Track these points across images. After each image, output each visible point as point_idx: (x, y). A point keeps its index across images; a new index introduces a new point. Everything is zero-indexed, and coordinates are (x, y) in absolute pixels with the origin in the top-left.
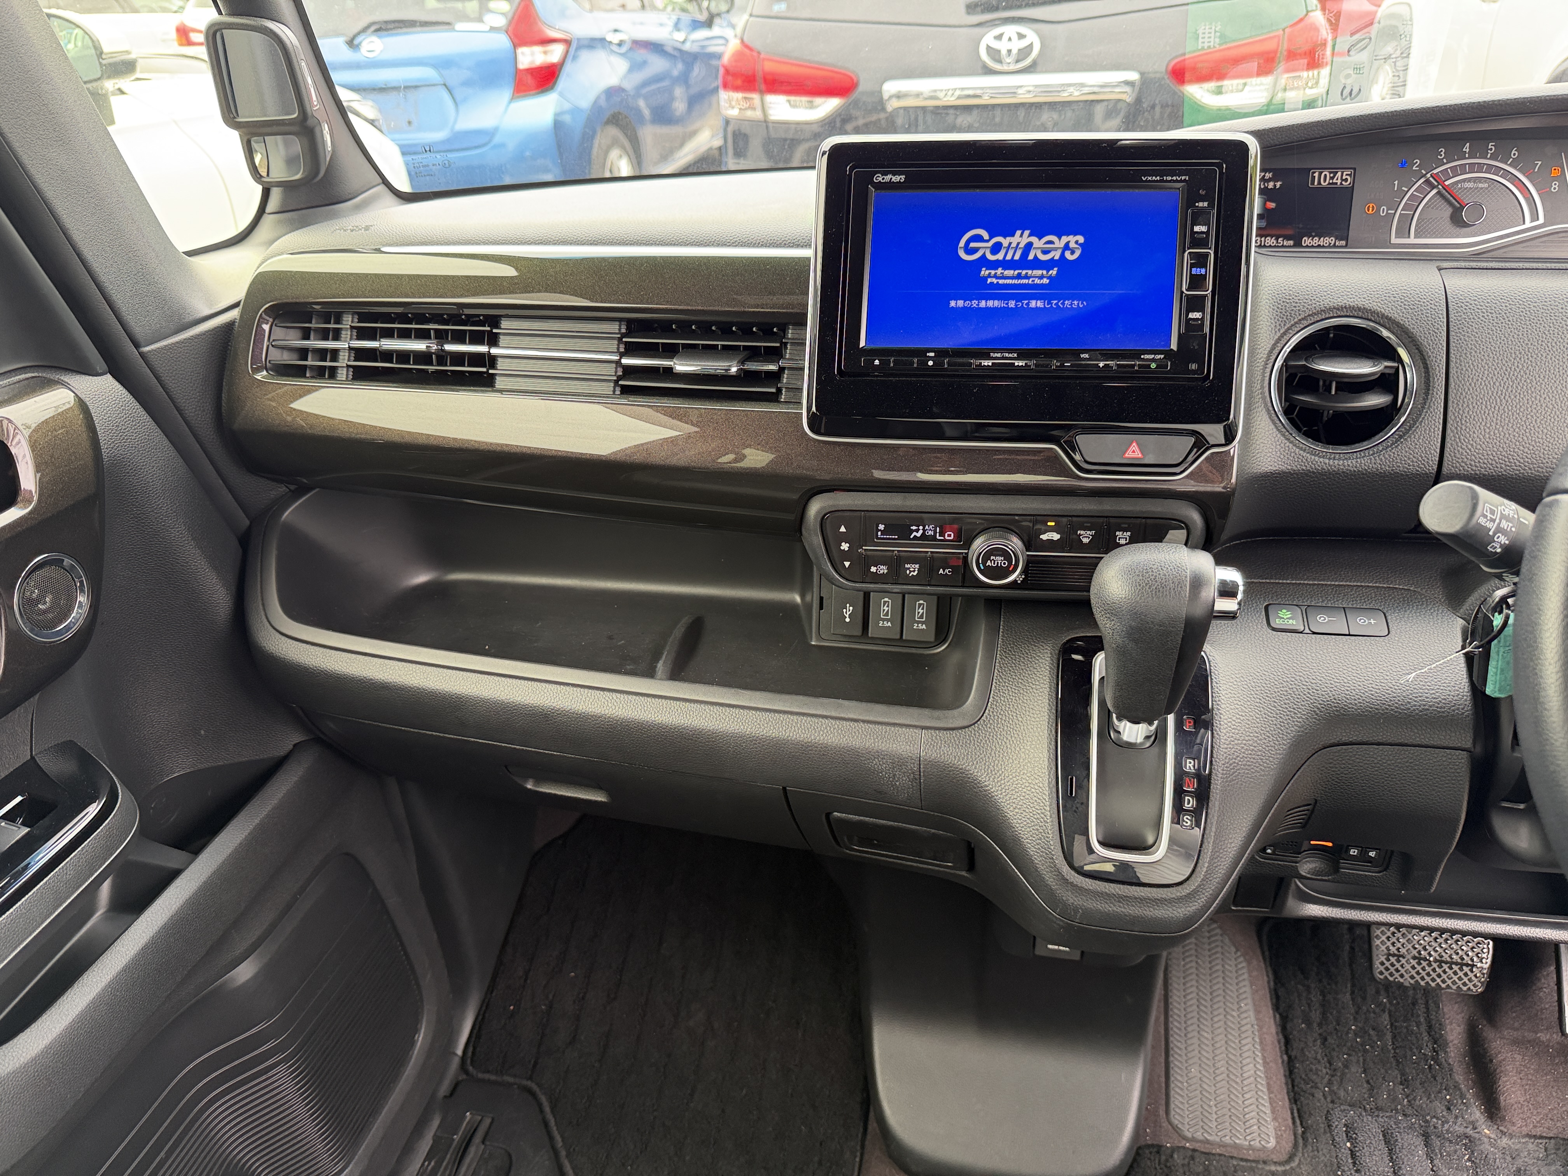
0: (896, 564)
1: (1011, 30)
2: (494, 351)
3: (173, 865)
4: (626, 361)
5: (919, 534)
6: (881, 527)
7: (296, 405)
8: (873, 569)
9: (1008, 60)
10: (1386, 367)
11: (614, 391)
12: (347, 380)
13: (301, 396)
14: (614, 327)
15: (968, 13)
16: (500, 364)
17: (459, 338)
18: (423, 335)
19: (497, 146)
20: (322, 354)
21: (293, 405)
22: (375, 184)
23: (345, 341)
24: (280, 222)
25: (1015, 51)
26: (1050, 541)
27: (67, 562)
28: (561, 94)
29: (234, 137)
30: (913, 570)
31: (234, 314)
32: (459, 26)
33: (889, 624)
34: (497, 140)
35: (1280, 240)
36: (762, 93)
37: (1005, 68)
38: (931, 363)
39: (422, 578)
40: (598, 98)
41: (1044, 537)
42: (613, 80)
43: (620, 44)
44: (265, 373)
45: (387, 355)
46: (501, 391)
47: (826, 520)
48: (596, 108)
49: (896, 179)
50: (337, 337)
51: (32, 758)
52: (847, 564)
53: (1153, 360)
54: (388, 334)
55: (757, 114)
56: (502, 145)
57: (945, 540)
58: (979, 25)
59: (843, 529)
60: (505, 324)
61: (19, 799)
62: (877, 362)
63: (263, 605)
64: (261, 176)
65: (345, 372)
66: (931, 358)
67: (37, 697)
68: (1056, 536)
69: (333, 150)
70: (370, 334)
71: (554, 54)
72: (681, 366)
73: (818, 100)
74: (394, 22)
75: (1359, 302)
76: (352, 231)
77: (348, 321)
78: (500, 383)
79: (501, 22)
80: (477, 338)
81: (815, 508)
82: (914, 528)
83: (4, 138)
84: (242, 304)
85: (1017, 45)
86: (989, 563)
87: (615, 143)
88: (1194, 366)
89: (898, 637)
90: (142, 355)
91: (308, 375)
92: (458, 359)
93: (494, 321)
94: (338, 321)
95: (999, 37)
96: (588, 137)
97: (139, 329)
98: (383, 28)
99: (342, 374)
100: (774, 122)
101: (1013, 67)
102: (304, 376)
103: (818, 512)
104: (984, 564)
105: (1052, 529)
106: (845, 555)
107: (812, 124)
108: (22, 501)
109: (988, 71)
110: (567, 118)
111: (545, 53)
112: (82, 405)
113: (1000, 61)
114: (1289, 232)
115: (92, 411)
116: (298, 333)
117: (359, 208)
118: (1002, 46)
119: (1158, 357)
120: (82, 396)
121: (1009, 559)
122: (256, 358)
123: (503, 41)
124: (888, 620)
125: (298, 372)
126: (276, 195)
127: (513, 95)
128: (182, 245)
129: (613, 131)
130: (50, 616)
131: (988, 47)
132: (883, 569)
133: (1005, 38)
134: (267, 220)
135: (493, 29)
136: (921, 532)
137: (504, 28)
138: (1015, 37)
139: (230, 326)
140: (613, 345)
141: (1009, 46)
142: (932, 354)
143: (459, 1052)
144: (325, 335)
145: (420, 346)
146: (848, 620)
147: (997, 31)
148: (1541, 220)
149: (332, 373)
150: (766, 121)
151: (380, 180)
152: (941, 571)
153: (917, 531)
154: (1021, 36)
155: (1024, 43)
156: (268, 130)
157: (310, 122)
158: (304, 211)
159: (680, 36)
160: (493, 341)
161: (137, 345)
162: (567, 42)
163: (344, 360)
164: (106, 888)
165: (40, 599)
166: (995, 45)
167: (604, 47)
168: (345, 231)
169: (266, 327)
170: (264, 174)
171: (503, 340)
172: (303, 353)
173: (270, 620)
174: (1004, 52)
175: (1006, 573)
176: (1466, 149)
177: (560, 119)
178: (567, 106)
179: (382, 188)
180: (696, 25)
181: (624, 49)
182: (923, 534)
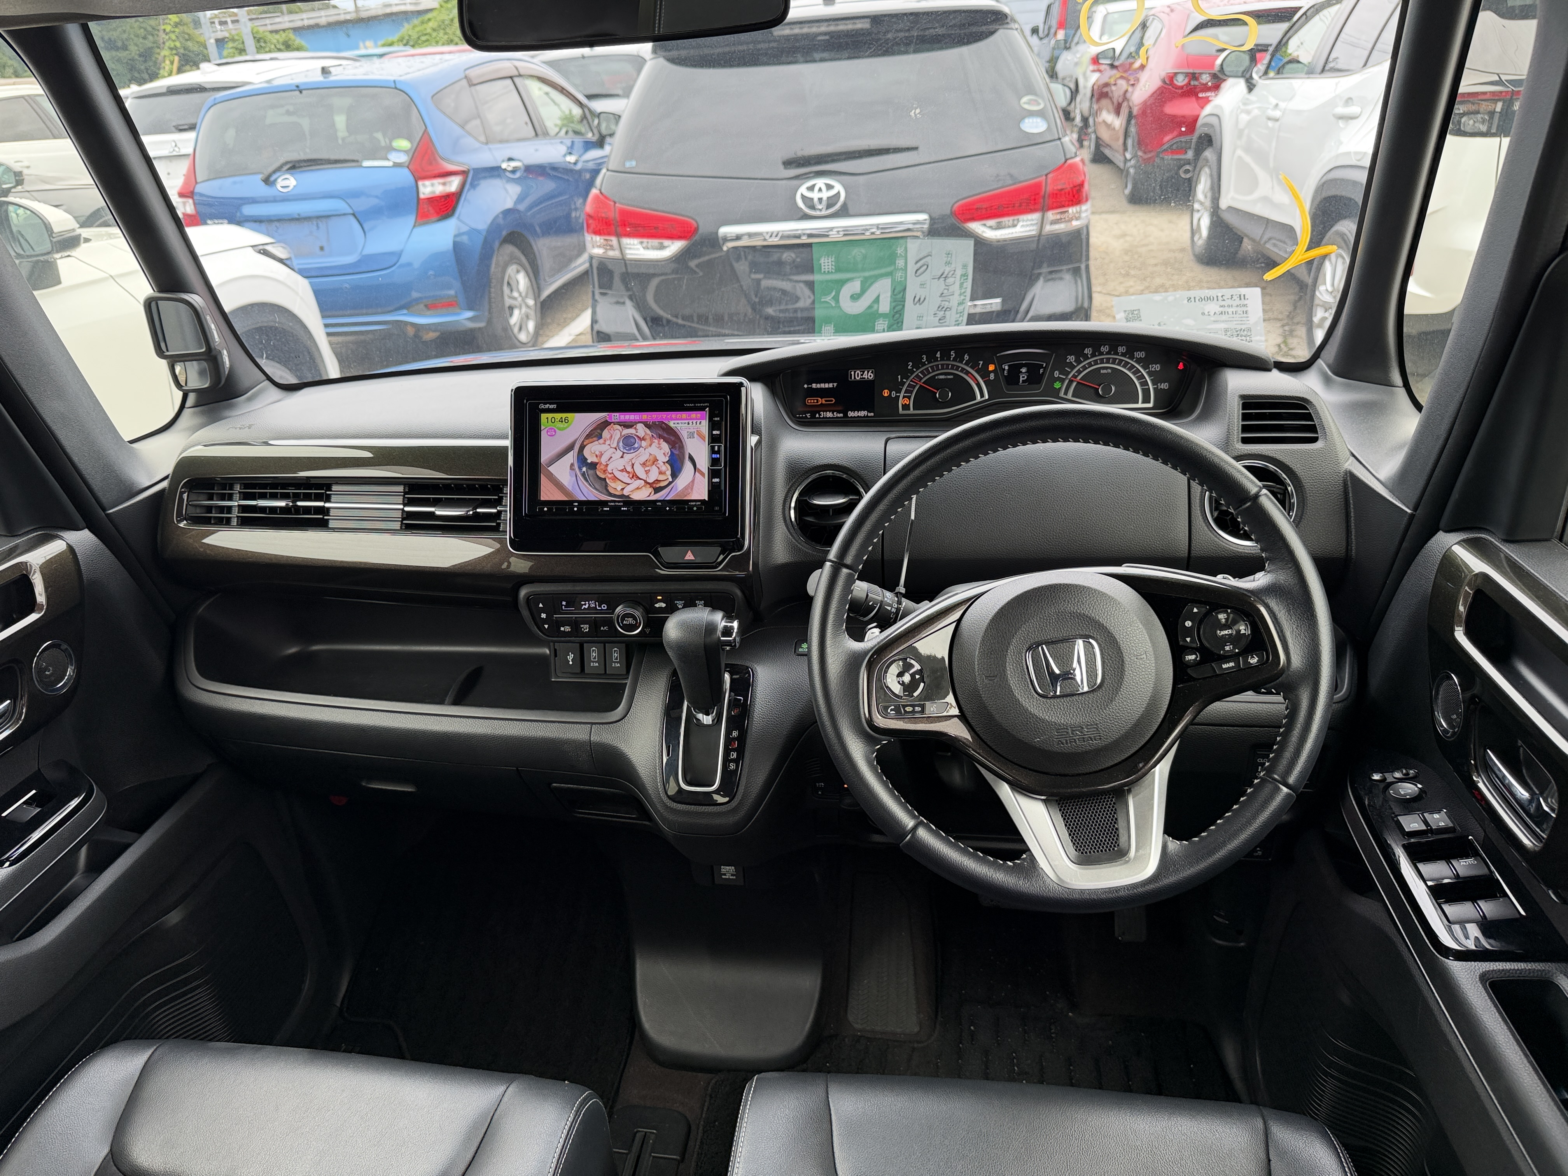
0: (576, 625)
1: (820, 182)
2: (327, 505)
3: (126, 841)
4: (407, 509)
5: (586, 607)
6: (564, 603)
7: (205, 541)
8: (562, 629)
9: (820, 207)
10: (851, 499)
11: (401, 527)
12: (237, 525)
13: (208, 536)
14: (401, 488)
15: (785, 168)
16: (332, 512)
17: (308, 498)
18: (284, 497)
19: (402, 266)
20: (221, 509)
21: (204, 541)
22: (261, 380)
23: (236, 501)
24: (195, 413)
25: (825, 198)
26: (660, 608)
27: (64, 646)
28: (458, 218)
29: (164, 363)
30: (586, 628)
31: (165, 484)
32: (366, 163)
33: (597, 664)
34: (403, 260)
35: (835, 413)
36: (619, 236)
37: (818, 213)
38: (576, 509)
39: (293, 650)
40: (497, 217)
41: (657, 605)
42: (509, 204)
43: (514, 171)
44: (185, 522)
45: (263, 509)
46: (334, 530)
47: (528, 600)
48: (494, 228)
49: (552, 406)
50: (230, 498)
51: (39, 769)
52: (546, 626)
53: (695, 505)
54: (263, 496)
55: (614, 254)
56: (409, 264)
57: (602, 610)
58: (797, 177)
59: (541, 605)
60: (334, 488)
61: (34, 792)
62: (546, 509)
63: (186, 670)
64: (182, 386)
65: (236, 520)
66: (575, 506)
67: (42, 730)
68: (664, 605)
69: (231, 365)
70: (253, 497)
71: (453, 184)
72: (440, 512)
73: (666, 242)
74: (305, 161)
75: (831, 462)
76: (240, 428)
77: (237, 487)
78: (332, 524)
79: (403, 158)
80: (318, 498)
81: (523, 592)
82: (583, 603)
83: (2, 360)
84: (170, 477)
85: (825, 195)
86: (625, 622)
87: (512, 260)
88: (717, 508)
89: (603, 672)
90: (108, 515)
91: (212, 522)
92: (307, 510)
93: (329, 487)
94: (231, 488)
95: (811, 189)
96: (487, 255)
97: (104, 500)
98: (294, 167)
99: (234, 522)
100: (631, 260)
101: (824, 213)
102: (210, 524)
103: (525, 595)
104: (622, 623)
105: (660, 601)
106: (545, 621)
107: (660, 261)
108: (38, 610)
109: (806, 217)
110: (465, 239)
111: (444, 184)
112: (70, 548)
113: (813, 207)
114: (840, 408)
115: (77, 552)
116: (206, 497)
117: (250, 399)
118: (815, 195)
119: (698, 503)
120: (71, 544)
121: (636, 620)
122: (179, 513)
123: (405, 177)
124: (596, 662)
125: (207, 521)
126: (191, 398)
127: (415, 223)
128: (127, 435)
129: (510, 249)
130: (53, 678)
131: (803, 196)
132: (568, 629)
133: (816, 188)
134: (187, 412)
135: (396, 165)
136: (587, 605)
137: (407, 164)
138: (824, 188)
139: (162, 491)
140: (400, 499)
141: (820, 195)
142: (576, 504)
143: (338, 1005)
144: (223, 497)
145: (282, 504)
146: (571, 663)
147: (810, 183)
148: (987, 397)
149: (227, 522)
150: (623, 259)
151: (264, 378)
152: (602, 628)
153: (585, 604)
154: (829, 187)
155: (832, 193)
156: (187, 359)
157: (214, 353)
158: (211, 405)
159: (571, 159)
160: (328, 499)
161: (104, 510)
162: (464, 173)
163: (235, 513)
164: (84, 851)
165: (46, 669)
166: (809, 194)
167: (499, 176)
168: (236, 428)
169: (185, 496)
170: (184, 384)
171: (333, 498)
172: (209, 509)
173: (190, 679)
174: (816, 200)
175: (635, 627)
176: (938, 355)
177: (458, 239)
178: (465, 229)
179: (267, 383)
180: (589, 145)
181: (518, 175)
182: (589, 606)
